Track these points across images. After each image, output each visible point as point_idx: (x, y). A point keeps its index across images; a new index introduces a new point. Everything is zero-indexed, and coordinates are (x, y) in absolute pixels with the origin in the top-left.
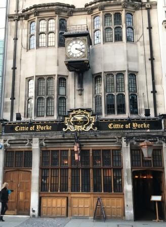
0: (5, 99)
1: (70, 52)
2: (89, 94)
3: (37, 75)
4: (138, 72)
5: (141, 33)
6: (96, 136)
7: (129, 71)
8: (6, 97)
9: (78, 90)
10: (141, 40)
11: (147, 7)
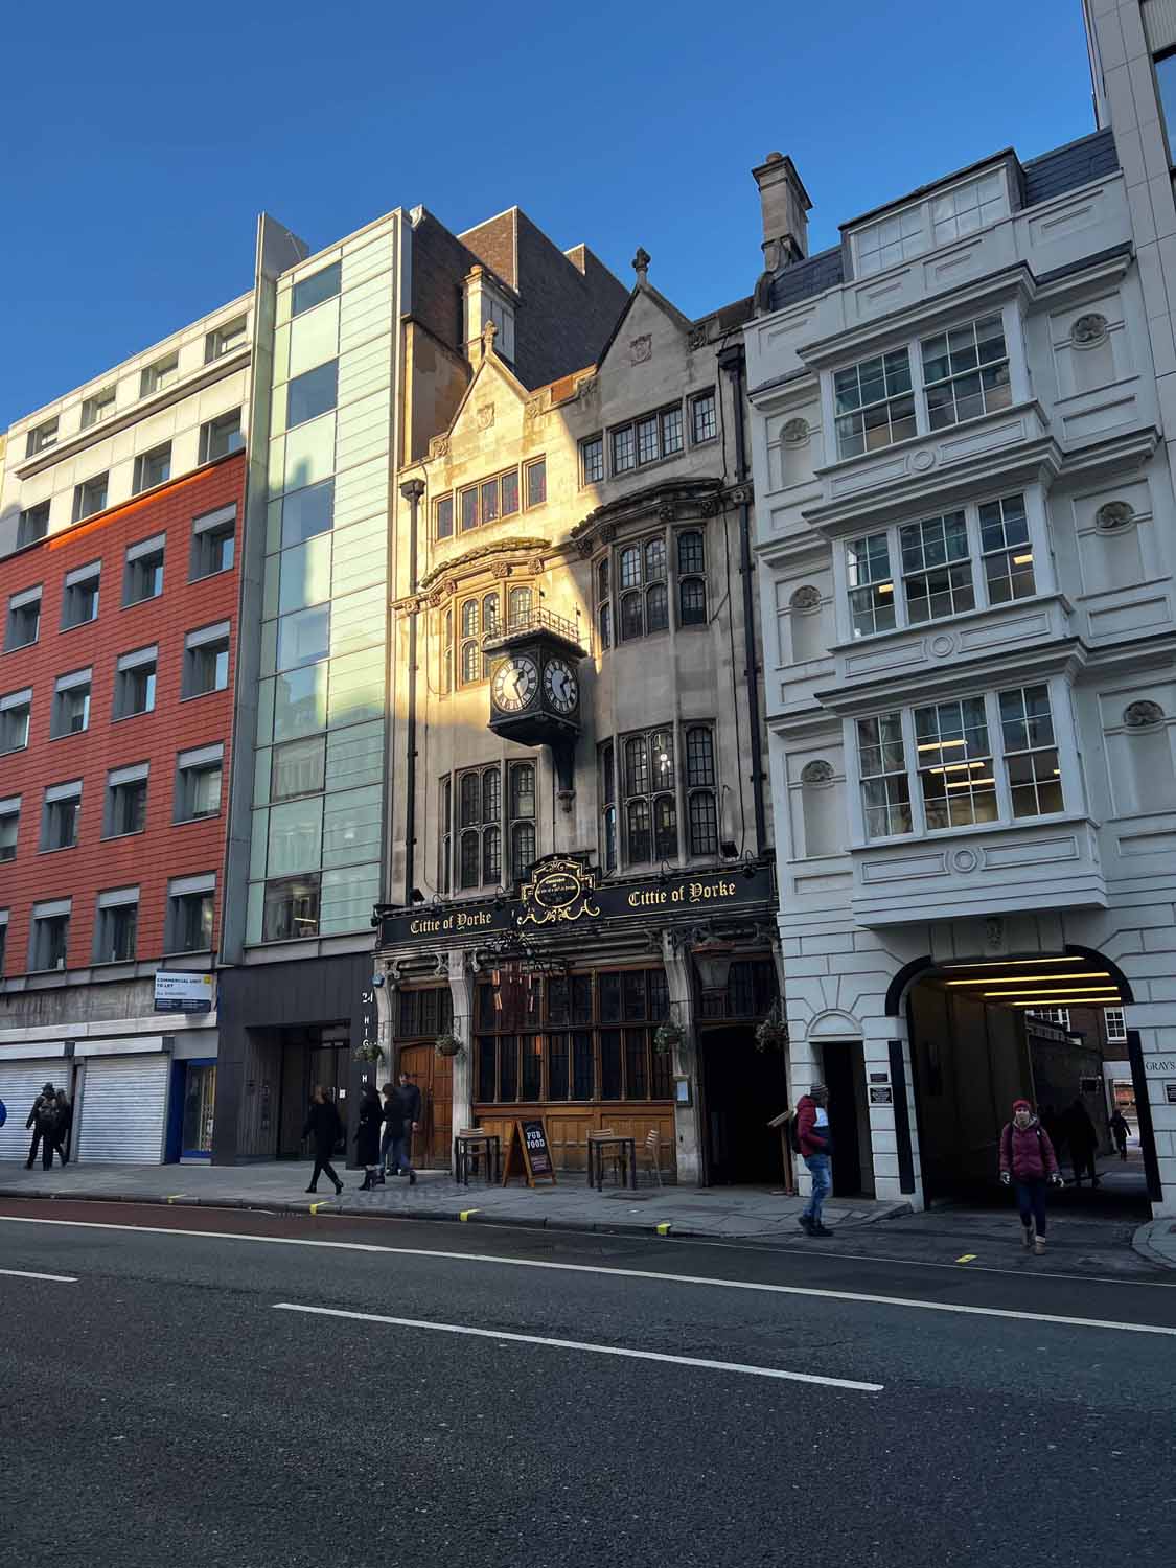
0: (394, 844)
1: (503, 695)
2: (590, 804)
3: (457, 767)
4: (714, 720)
5: (723, 590)
6: (595, 932)
7: (681, 722)
8: (398, 840)
9: (561, 798)
10: (724, 613)
11: (735, 500)
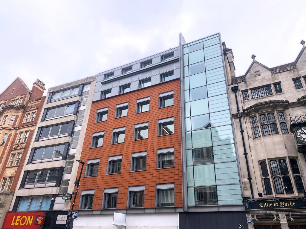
0: (243, 179)
3: (268, 158)
